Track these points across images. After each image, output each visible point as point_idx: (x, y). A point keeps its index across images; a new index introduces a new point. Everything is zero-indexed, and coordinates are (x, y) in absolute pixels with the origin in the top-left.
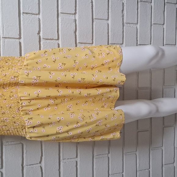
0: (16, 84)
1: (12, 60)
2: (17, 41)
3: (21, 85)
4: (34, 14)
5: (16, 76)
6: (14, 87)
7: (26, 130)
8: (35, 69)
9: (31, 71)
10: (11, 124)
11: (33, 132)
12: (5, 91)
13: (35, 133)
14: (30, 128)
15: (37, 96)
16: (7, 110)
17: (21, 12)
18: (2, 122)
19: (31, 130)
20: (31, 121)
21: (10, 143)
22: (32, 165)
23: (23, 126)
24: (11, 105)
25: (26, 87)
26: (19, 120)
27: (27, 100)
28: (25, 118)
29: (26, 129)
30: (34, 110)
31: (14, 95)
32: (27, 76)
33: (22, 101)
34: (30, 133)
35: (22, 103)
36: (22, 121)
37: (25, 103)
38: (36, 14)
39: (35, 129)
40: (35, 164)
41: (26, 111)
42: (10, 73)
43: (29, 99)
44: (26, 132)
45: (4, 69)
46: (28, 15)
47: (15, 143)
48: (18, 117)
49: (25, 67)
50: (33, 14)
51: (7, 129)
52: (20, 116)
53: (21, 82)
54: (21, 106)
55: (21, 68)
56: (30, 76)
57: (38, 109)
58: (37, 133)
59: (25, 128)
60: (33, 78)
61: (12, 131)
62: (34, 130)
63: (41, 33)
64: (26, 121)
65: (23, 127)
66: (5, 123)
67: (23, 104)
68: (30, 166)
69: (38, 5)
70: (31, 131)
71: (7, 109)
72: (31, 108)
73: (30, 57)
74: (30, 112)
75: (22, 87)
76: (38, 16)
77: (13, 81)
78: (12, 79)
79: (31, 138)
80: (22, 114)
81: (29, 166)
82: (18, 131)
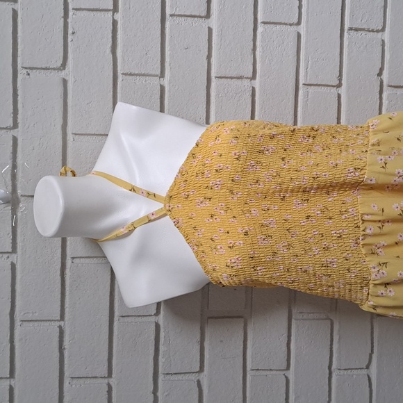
0: (356, 186)
1: (345, 132)
2: (332, 91)
3: (363, 187)
4: (373, 31)
5: (359, 167)
6: (348, 192)
7: (369, 289)
8: (397, 154)
9: (392, 158)
10: (341, 272)
11: (384, 295)
12: (330, 200)
13: (389, 297)
14: (378, 287)
15: (401, 214)
16: (334, 242)
17: (346, 27)
18: (323, 268)
19: (381, 290)
20: (384, 270)
21: (305, 317)
22: (350, 371)
23: (364, 279)
24: (341, 231)
25: (374, 194)
26: (358, 266)
27: (375, 221)
28: (372, 262)
29: (371, 286)
30: (389, 246)
31: (350, 210)
32: (383, 167)
33: (366, 224)
34: (378, 296)
35: (366, 228)
36: (365, 269)
37: (372, 229)
38: (378, 31)
39: (390, 288)
40: (356, 369)
41: (370, 247)
42: (345, 160)
43: (380, 221)
44: (368, 294)
45: (332, 152)
46: (360, 33)
47: (316, 316)
48: (357, 260)
49: (375, 147)
50: (370, 31)
51: (329, 284)
52: (360, 256)
53: (369, 182)
54: (363, 235)
55: (366, 151)
56: (389, 169)
57: (397, 243)
58: (394, 299)
59: (367, 285)
60: (397, 173)
61: (339, 288)
62: (388, 291)
63: (385, 73)
64: (373, 270)
65: (365, 282)
66: (329, 271)
67: (368, 231)
68: (345, 372)
69: (382, 10)
70: (379, 293)
71: (334, 238)
72: (383, 241)
73: (381, 127)
74: (380, 250)
75: (366, 192)
76: (380, 34)
77: (352, 177)
78: (349, 175)
79: (374, 307)
80: (364, 253)
81: (342, 372)
82: (350, 290)
